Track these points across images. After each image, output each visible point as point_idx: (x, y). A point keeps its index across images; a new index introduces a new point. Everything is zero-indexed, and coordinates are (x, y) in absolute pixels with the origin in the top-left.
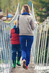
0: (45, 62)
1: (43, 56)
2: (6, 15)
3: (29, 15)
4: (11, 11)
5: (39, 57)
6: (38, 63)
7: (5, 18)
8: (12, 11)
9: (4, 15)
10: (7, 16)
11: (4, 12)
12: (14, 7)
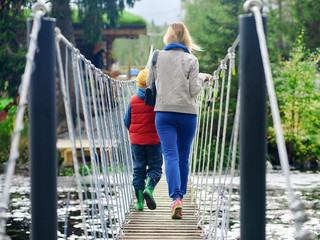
0: (211, 168)
1: (206, 156)
2: (126, 71)
3: (186, 51)
4: (137, 62)
5: (198, 157)
6: (197, 171)
7: (125, 76)
8: (139, 62)
9: (121, 71)
10: (129, 72)
11: (122, 64)
12: (142, 55)
